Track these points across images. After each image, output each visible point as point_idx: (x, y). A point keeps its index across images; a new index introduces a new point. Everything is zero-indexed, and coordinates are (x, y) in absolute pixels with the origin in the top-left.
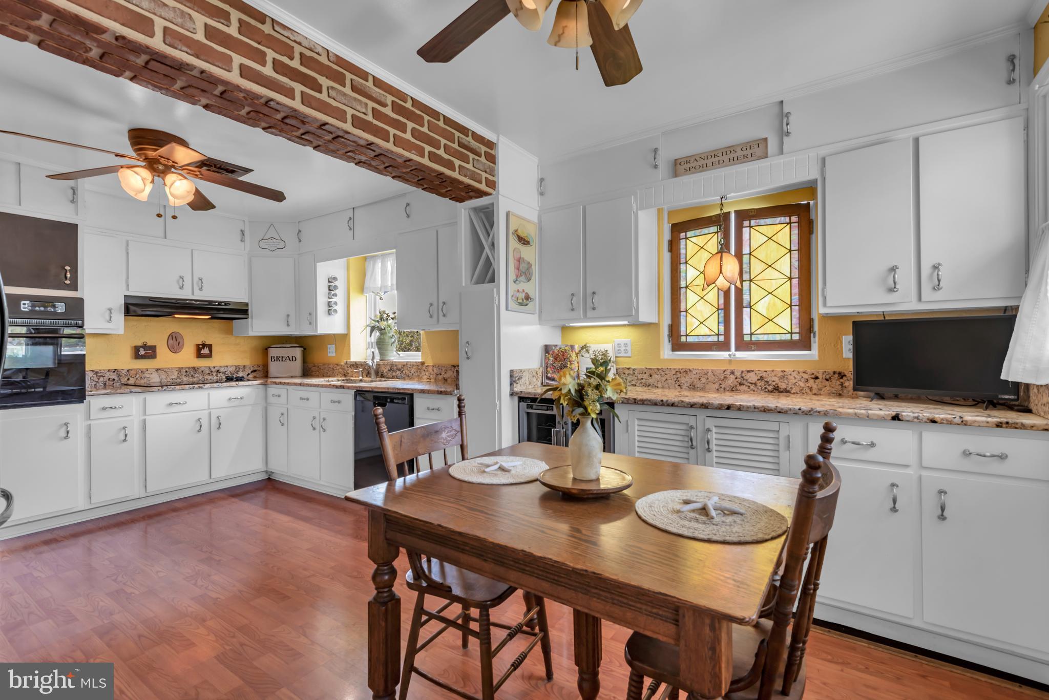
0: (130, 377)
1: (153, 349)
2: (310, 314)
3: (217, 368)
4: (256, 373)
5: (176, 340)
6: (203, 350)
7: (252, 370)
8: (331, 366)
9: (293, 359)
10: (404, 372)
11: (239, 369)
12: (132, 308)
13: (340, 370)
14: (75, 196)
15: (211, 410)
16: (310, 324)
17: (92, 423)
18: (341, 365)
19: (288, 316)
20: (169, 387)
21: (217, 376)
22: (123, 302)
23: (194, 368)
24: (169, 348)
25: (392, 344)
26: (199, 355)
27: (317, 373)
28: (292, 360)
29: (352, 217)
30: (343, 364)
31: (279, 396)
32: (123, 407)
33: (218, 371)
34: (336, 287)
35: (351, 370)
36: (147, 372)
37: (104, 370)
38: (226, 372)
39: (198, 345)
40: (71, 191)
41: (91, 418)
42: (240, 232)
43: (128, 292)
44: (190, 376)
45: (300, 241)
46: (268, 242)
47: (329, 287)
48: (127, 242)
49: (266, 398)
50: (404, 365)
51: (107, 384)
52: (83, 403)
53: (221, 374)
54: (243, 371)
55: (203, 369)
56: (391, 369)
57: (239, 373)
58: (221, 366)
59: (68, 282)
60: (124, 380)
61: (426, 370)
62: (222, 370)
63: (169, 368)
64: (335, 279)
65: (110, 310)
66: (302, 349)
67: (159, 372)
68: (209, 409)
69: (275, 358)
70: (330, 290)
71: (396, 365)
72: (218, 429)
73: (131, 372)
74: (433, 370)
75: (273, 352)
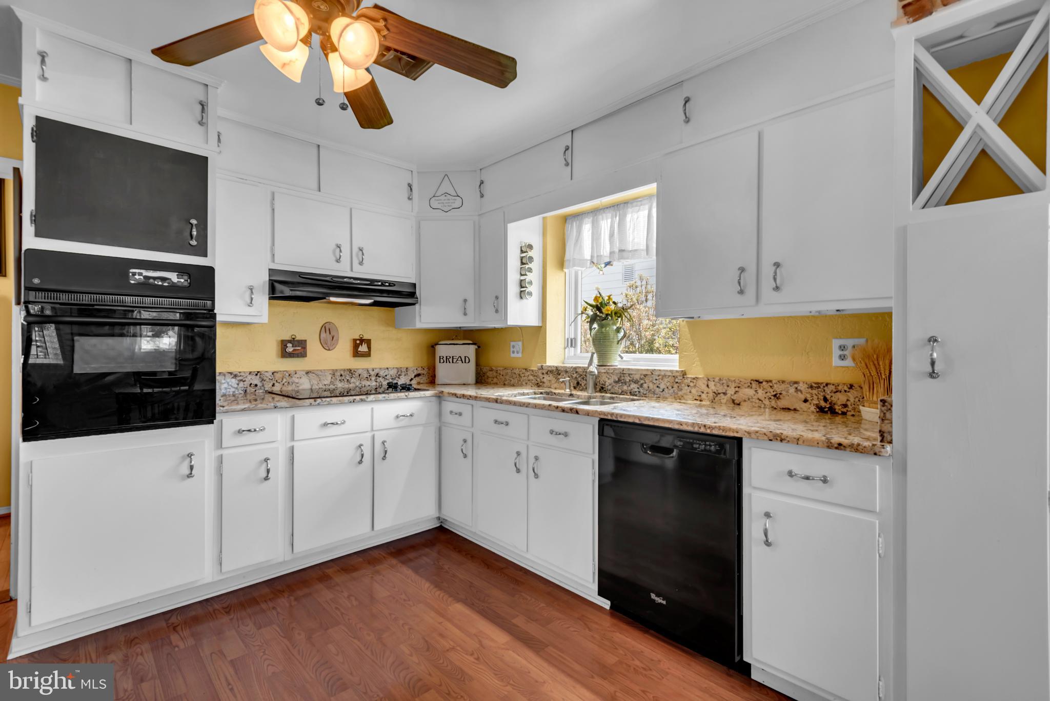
0: (275, 382)
1: (302, 344)
2: (497, 298)
3: (376, 371)
4: (420, 377)
5: (330, 333)
6: (360, 347)
7: (415, 374)
8: (517, 371)
9: (465, 360)
10: (645, 386)
11: (402, 372)
12: (277, 286)
13: (531, 377)
14: (203, 114)
15: (375, 433)
16: (497, 311)
17: (225, 452)
18: (532, 371)
19: (465, 301)
20: (324, 399)
21: (376, 382)
22: (267, 279)
23: (350, 370)
24: (321, 343)
25: (618, 342)
26: (356, 354)
27: (495, 379)
28: (465, 362)
29: (570, 145)
30: (535, 369)
31: (460, 414)
32: (264, 429)
33: (378, 374)
34: (531, 259)
35: (549, 378)
36: (296, 375)
37: (244, 372)
38: (386, 376)
39: (355, 340)
40: (200, 107)
41: (223, 447)
42: (407, 186)
43: (273, 264)
44: (346, 380)
45: (482, 196)
46: (441, 200)
47: (522, 260)
48: (273, 194)
49: (440, 414)
50: (645, 375)
51: (248, 391)
52: (213, 423)
53: (381, 378)
54: (405, 375)
55: (360, 372)
56: (619, 380)
57: (401, 377)
58: (380, 369)
59: (194, 243)
60: (268, 387)
61: (692, 384)
62: (382, 373)
63: (321, 371)
64: (530, 247)
65: (251, 289)
66: (476, 347)
67: (309, 375)
68: (372, 430)
69: (445, 359)
70: (522, 263)
71: (629, 374)
72: (383, 459)
73: (278, 376)
74: (708, 386)
75: (443, 350)
